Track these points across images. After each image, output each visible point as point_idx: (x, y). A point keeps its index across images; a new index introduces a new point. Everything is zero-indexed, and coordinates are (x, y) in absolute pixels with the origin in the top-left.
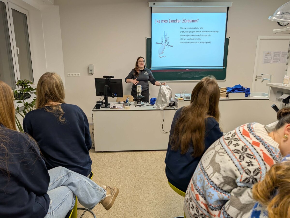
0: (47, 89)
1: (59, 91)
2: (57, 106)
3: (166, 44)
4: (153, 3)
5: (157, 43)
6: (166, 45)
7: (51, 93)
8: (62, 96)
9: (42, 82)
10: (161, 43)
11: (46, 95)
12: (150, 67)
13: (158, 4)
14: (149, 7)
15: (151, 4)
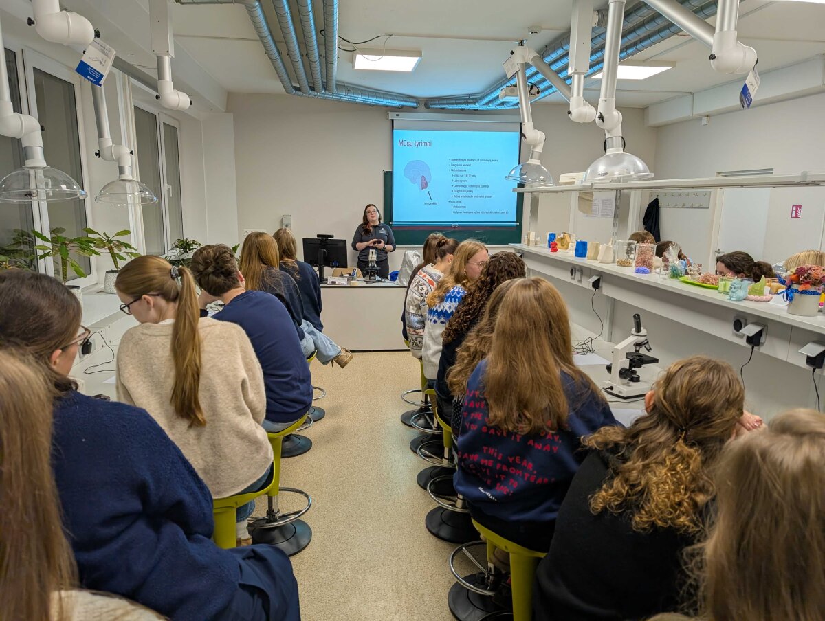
1: (294, 247)
2: (292, 262)
4: (395, 113)
12: (391, 220)
13: (404, 116)
14: (388, 119)
15: (392, 115)
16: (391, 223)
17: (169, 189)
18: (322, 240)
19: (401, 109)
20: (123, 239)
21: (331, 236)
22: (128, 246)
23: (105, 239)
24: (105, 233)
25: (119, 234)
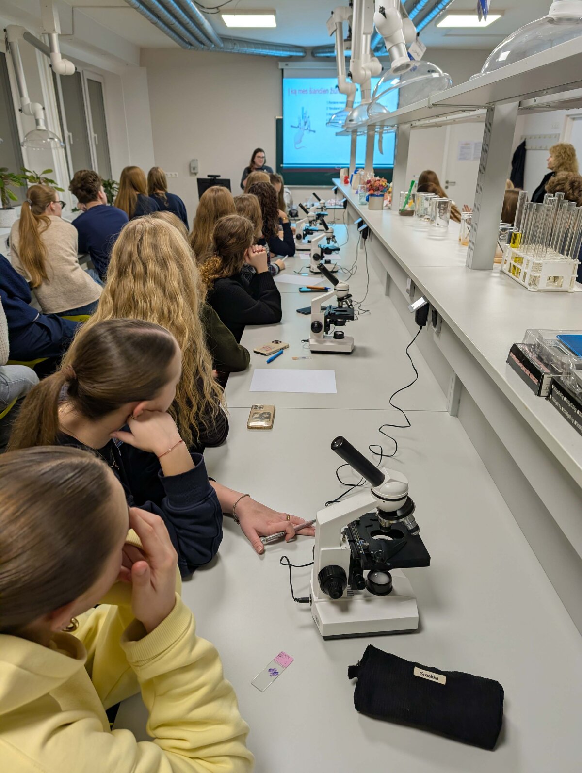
0: (155, 179)
1: (163, 182)
2: (162, 194)
3: (306, 127)
4: (285, 63)
5: (292, 126)
6: (306, 130)
7: (158, 183)
8: (166, 186)
9: (151, 174)
10: (298, 127)
11: (154, 184)
12: (282, 163)
13: (293, 65)
14: (278, 68)
15: (281, 65)
16: (282, 165)
17: (95, 137)
18: (211, 180)
19: (290, 59)
20: (48, 176)
21: (219, 176)
22: (52, 181)
23: (35, 176)
24: (34, 172)
25: (45, 172)
